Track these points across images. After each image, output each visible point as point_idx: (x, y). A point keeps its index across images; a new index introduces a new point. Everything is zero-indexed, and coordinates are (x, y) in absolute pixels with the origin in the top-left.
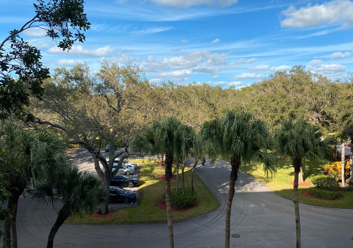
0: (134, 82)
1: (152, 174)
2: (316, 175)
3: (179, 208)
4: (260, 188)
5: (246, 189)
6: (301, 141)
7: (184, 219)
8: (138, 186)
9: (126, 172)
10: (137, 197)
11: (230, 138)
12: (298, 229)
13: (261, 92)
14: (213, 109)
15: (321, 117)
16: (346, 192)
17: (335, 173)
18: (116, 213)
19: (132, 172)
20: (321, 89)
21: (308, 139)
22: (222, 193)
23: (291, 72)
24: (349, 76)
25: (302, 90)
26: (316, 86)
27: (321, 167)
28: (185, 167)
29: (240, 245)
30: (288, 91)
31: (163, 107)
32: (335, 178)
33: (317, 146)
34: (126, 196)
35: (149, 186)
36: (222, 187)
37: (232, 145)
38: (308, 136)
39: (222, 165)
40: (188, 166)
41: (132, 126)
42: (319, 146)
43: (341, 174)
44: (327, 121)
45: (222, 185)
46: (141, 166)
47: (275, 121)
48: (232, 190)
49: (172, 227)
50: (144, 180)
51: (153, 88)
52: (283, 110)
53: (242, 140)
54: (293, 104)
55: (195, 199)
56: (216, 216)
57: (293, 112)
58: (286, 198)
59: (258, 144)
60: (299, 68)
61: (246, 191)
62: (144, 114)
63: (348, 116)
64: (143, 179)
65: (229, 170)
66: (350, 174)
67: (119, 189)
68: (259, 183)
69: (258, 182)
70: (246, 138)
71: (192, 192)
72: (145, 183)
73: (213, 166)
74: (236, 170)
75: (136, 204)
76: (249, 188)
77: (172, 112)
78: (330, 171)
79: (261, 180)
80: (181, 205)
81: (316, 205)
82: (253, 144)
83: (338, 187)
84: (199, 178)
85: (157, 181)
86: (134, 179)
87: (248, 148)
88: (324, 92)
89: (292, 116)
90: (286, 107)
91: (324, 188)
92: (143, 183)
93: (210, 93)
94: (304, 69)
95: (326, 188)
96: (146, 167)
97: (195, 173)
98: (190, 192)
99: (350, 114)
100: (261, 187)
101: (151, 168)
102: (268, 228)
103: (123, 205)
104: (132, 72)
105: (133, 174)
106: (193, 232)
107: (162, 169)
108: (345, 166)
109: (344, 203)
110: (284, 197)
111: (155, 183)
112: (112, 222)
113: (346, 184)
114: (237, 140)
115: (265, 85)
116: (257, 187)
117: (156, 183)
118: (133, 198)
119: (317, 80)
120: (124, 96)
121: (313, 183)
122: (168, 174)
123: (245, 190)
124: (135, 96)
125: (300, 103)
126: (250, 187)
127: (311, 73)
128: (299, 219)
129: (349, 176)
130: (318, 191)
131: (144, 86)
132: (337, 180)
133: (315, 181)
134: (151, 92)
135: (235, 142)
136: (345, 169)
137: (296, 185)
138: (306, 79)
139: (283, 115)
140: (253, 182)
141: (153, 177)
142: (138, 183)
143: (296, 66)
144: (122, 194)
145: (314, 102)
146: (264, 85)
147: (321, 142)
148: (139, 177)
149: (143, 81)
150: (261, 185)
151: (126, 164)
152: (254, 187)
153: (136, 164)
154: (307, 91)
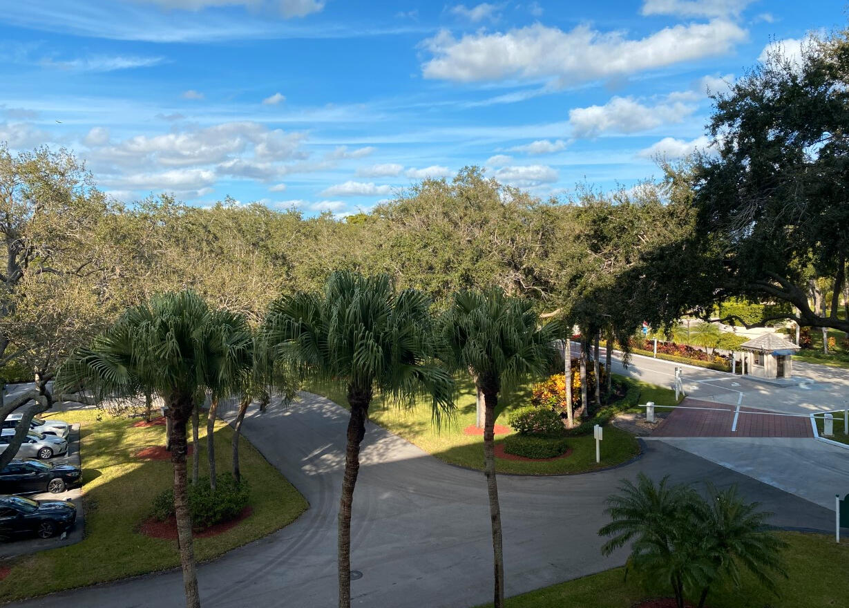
0: (61, 197)
1: (122, 446)
2: (516, 407)
3: (201, 528)
4: (400, 451)
5: (368, 456)
6: (497, 334)
7: (219, 555)
8: (79, 485)
9: (40, 451)
10: (79, 516)
11: (347, 337)
12: (497, 533)
13: (398, 227)
14: (286, 268)
15: (523, 280)
16: (576, 439)
17: (554, 399)
18: (15, 569)
19: (57, 449)
20: (523, 219)
21: (513, 329)
22: (313, 473)
23: (455, 181)
24: (578, 191)
25: (485, 221)
26: (512, 213)
27: (525, 389)
28: (214, 419)
29: (365, 595)
30: (456, 224)
31: (150, 264)
32: (553, 410)
33: (530, 343)
34: (43, 517)
35: (115, 481)
36: (311, 461)
37: (355, 355)
38: (511, 323)
39: (309, 406)
40: (221, 418)
41: (61, 322)
42: (533, 343)
43: (565, 399)
44: (536, 287)
45: (310, 456)
46: (85, 430)
47: (432, 292)
48: (353, 466)
49: (196, 582)
50: (98, 466)
51: (117, 213)
52: (448, 266)
53: (377, 339)
54: (468, 252)
55: (245, 499)
56: (300, 533)
57: (469, 270)
58: (458, 467)
59: (414, 346)
60: (473, 171)
61: (369, 462)
62: (95, 287)
63: (581, 277)
64: (93, 463)
65: (325, 416)
66: (581, 398)
67: (20, 500)
68: (397, 440)
69: (395, 438)
70: (386, 333)
71: (237, 483)
72: (100, 474)
73: (287, 411)
74: (360, 415)
75: (76, 535)
76: (375, 453)
77: (175, 278)
78: (543, 396)
79: (402, 430)
80: (208, 518)
81: (521, 475)
82: (402, 348)
83: (562, 428)
84: (250, 443)
85: (137, 465)
86: (67, 468)
87: (393, 358)
88: (529, 225)
89: (467, 279)
90: (453, 261)
91: (535, 435)
92: (94, 474)
93: (272, 228)
94: (482, 173)
95: (539, 435)
96: (99, 432)
97: (240, 433)
98: (230, 483)
99: (583, 272)
100: (404, 448)
101: (117, 433)
102: (424, 543)
103: (35, 545)
104: (55, 171)
105: (64, 454)
106: (244, 583)
107: (149, 432)
108: (572, 383)
109: (574, 462)
110: (454, 465)
111: (131, 470)
112: (5, 598)
113: (575, 421)
114: (365, 341)
115: (405, 210)
116: (393, 450)
117: (133, 471)
118: (68, 519)
119: (510, 199)
120: (30, 236)
121: (512, 426)
122: (180, 444)
123: (368, 459)
124: (64, 238)
125: (482, 251)
126: (378, 451)
127: (496, 184)
128: (499, 513)
129: (580, 403)
130: (523, 442)
131: (92, 210)
132: (559, 413)
133: (517, 421)
134: (113, 225)
135: (362, 345)
136: (572, 390)
137: (488, 435)
138: (490, 196)
139: (449, 278)
140: (385, 437)
141: (125, 457)
142: (78, 477)
143: (466, 168)
144: (32, 513)
145: (510, 249)
146: (402, 211)
147: (538, 332)
148: (81, 460)
149: (87, 196)
150: (402, 444)
151: (39, 430)
152: (387, 449)
153: (70, 427)
154: (494, 225)
